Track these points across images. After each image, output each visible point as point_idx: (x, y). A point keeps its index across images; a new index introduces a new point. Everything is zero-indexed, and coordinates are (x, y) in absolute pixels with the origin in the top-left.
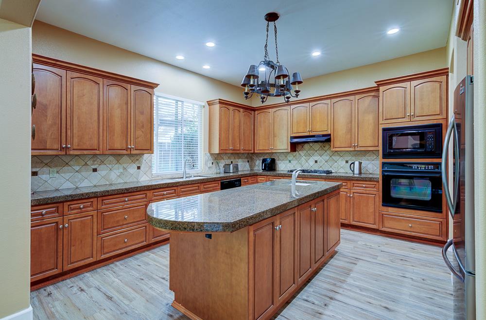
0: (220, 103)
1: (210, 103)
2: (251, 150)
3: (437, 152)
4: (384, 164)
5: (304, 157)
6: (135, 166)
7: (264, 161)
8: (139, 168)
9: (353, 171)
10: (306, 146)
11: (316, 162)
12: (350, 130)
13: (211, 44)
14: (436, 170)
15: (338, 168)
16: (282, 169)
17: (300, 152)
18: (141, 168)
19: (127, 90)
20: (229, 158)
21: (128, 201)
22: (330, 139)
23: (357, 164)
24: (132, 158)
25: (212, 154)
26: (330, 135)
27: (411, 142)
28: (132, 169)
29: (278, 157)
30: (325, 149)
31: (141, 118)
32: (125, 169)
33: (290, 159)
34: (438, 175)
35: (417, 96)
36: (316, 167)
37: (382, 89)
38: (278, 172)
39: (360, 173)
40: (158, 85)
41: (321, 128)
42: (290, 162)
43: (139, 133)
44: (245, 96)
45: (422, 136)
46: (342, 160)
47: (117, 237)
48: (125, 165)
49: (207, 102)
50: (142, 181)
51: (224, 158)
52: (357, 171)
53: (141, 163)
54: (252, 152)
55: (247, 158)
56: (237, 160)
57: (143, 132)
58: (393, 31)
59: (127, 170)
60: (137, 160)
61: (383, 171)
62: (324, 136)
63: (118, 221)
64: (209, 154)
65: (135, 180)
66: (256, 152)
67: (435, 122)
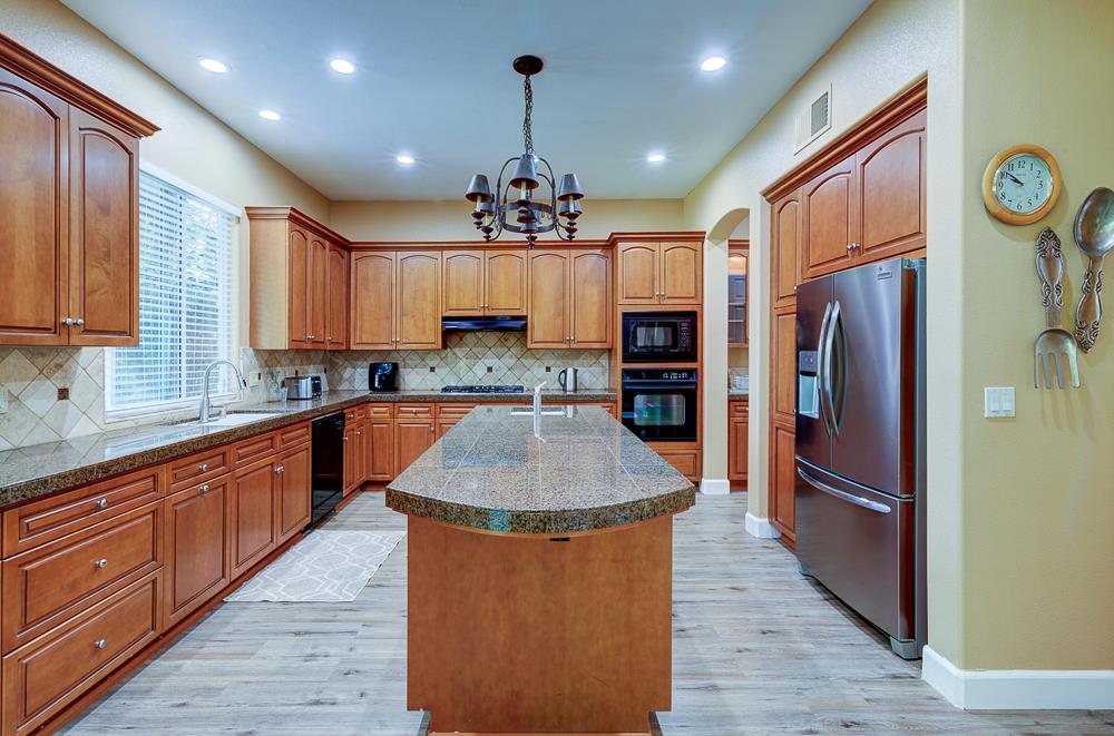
0: (291, 218)
1: (253, 214)
2: (342, 344)
3: (692, 352)
4: (626, 372)
5: (464, 360)
6: (51, 388)
7: (373, 369)
8: (63, 394)
9: (564, 386)
10: (470, 338)
11: (490, 369)
12: (562, 312)
13: (342, 65)
14: (691, 380)
15: (532, 380)
16: (413, 387)
17: (456, 350)
18: (72, 395)
19: (56, 118)
20: (292, 362)
21: (110, 504)
22: (526, 325)
23: (570, 372)
24: (40, 361)
25: (257, 352)
26: (524, 318)
27: (659, 336)
28: (40, 399)
29: (404, 360)
30: (509, 344)
31: (107, 229)
32: (14, 398)
33: (432, 364)
34: (693, 387)
35: (669, 267)
36: (489, 381)
37: (621, 246)
38: (402, 393)
39: (575, 390)
40: (155, 129)
41: (505, 303)
42: (432, 369)
43: (96, 275)
44: (476, 220)
45: (674, 328)
46: (539, 366)
47: (71, 640)
48: (14, 387)
49: (247, 208)
50: (74, 439)
51: (283, 361)
52: (570, 386)
53: (69, 376)
54: (344, 348)
55: (323, 362)
56: (306, 367)
57: (107, 273)
58: (656, 158)
59: (21, 405)
60: (59, 366)
61: (624, 384)
62: (515, 318)
63: (74, 585)
64: (251, 351)
65: (52, 437)
66: (353, 347)
67: (689, 309)
